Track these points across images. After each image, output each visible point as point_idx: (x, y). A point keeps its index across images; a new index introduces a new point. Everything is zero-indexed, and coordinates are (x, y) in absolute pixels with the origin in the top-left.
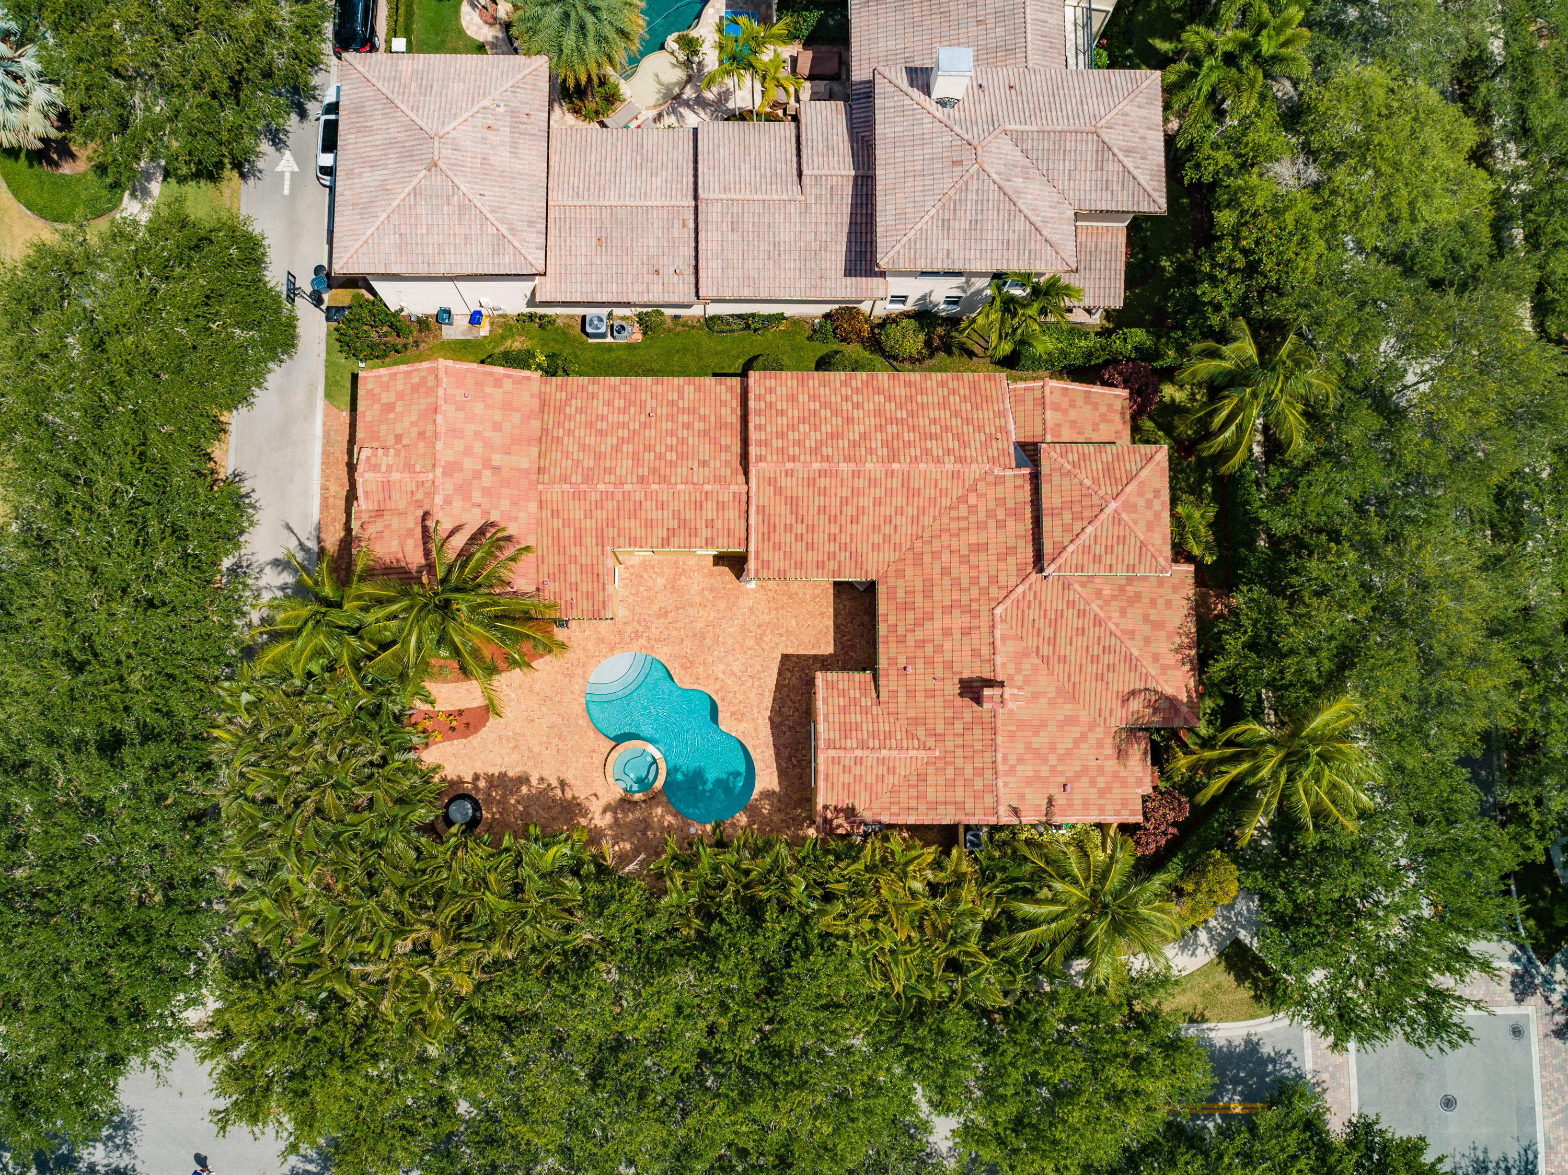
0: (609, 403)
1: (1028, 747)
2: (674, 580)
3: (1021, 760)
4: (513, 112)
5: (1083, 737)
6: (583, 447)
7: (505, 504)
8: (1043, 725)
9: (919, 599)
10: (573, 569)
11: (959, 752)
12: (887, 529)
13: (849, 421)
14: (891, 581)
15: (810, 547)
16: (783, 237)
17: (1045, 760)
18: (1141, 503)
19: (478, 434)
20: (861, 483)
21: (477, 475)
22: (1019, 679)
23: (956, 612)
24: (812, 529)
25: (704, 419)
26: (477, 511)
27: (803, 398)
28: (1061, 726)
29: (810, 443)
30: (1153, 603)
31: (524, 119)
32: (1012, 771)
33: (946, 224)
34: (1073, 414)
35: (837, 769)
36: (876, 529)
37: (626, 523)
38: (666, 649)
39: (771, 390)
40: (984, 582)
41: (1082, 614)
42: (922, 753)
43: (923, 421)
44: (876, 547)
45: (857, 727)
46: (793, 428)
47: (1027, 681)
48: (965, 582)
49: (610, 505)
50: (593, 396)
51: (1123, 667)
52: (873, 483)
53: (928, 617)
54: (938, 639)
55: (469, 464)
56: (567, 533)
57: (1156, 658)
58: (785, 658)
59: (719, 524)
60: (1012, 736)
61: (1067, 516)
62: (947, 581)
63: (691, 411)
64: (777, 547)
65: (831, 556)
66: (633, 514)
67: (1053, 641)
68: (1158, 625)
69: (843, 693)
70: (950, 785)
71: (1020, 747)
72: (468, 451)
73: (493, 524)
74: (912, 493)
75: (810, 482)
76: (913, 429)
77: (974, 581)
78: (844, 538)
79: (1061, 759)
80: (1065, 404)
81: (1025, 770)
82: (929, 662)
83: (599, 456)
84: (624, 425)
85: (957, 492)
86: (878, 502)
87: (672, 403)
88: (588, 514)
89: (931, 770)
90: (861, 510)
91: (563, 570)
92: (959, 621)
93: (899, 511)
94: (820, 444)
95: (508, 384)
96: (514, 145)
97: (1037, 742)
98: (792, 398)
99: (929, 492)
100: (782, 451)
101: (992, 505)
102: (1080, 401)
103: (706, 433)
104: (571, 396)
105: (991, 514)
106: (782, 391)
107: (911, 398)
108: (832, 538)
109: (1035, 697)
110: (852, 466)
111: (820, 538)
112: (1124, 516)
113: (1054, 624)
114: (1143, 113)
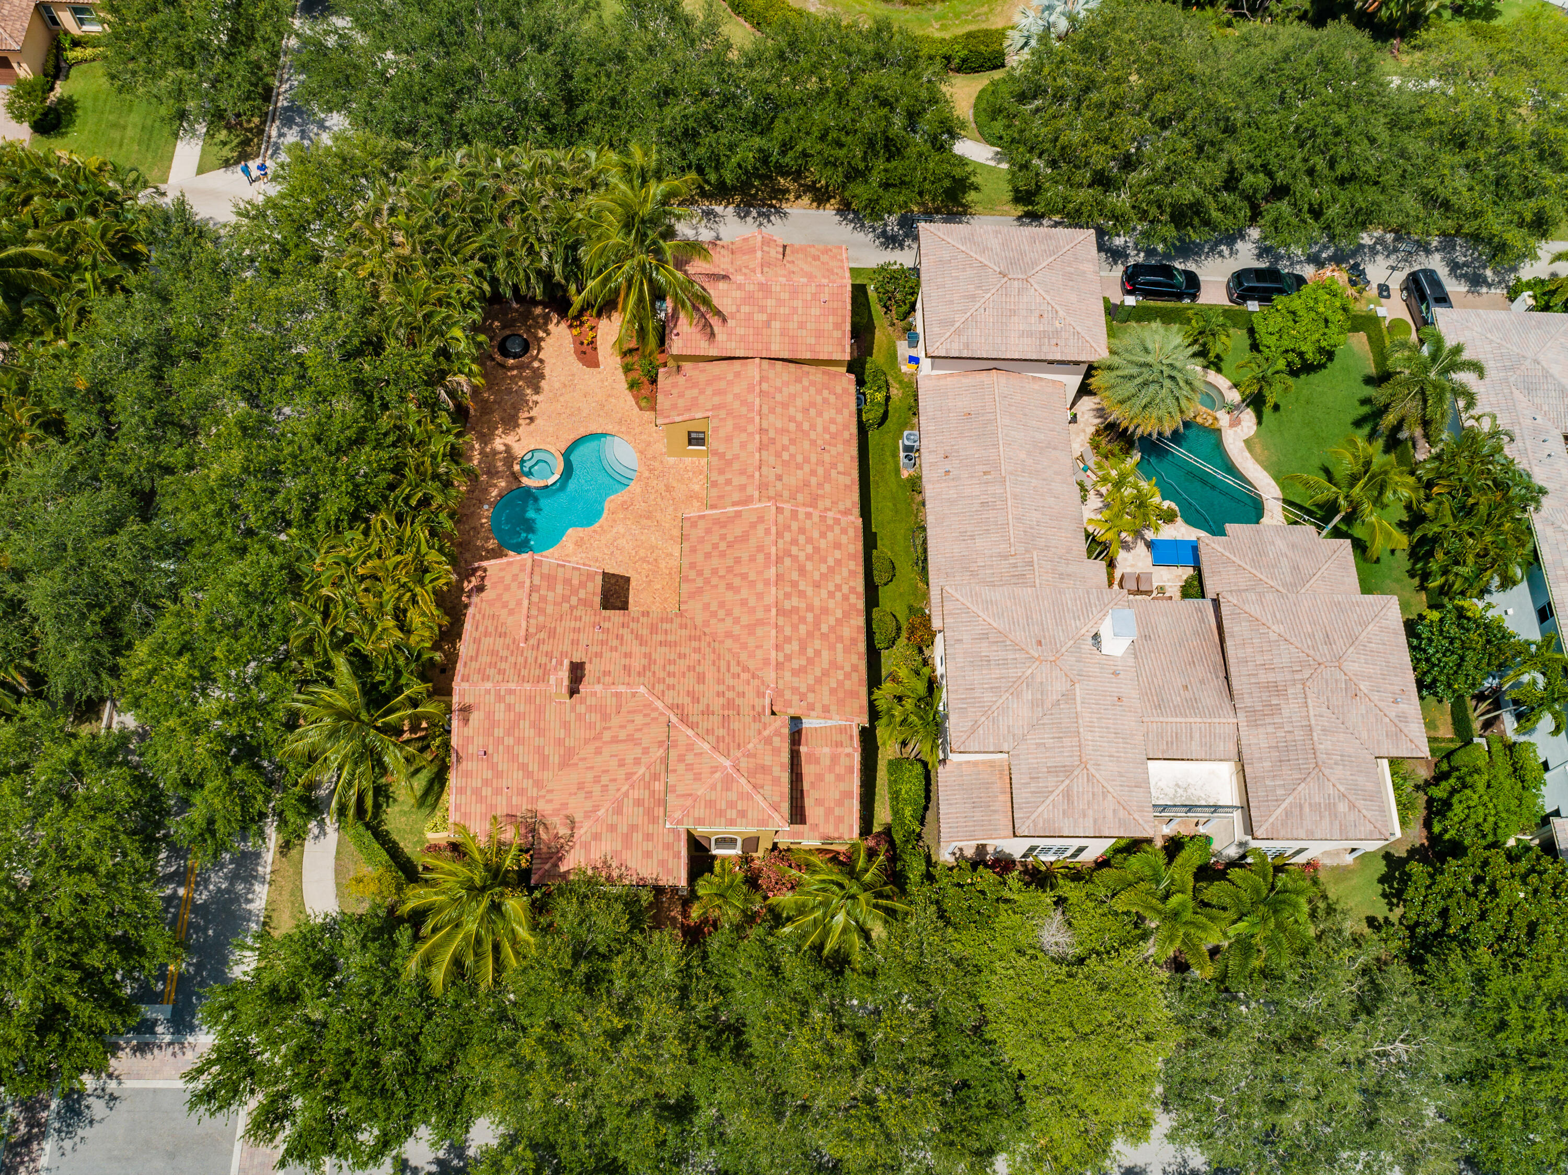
0: (833, 421)
1: (521, 716)
3: (509, 707)
4: (1057, 332)
5: (529, 774)
6: (793, 397)
7: (741, 331)
8: (540, 732)
9: (660, 637)
10: (695, 392)
11: (520, 660)
12: (721, 614)
13: (817, 585)
15: (708, 556)
17: (509, 733)
18: (732, 796)
19: (795, 310)
20: (760, 587)
21: (762, 309)
22: (581, 709)
23: (645, 662)
24: (723, 555)
25: (820, 485)
26: (734, 309)
27: (838, 554)
28: (539, 750)
29: (794, 550)
30: (648, 837)
31: (1054, 341)
32: (500, 698)
34: (829, 778)
35: (515, 569)
36: (722, 605)
37: (730, 424)
38: (639, 490)
39: (844, 531)
40: (670, 681)
41: (637, 762)
42: (523, 633)
43: (817, 644)
44: (706, 606)
45: (551, 588)
46: (809, 540)
47: (580, 717)
48: (671, 668)
49: (744, 410)
50: (839, 411)
51: (588, 805)
52: (760, 596)
53: (642, 642)
54: (624, 649)
55: (770, 303)
56: (723, 384)
57: (596, 837)
58: (627, 580)
59: (728, 488)
60: (530, 699)
61: (721, 732)
62: (673, 656)
63: (827, 478)
64: (708, 531)
65: (700, 573)
66: (737, 427)
67: (615, 740)
68: (627, 840)
69: (582, 585)
70: (494, 653)
71: (520, 707)
72: (780, 302)
73: (724, 320)
74: (751, 629)
75: (760, 549)
76: (810, 634)
77: (671, 675)
78: (715, 581)
79: (509, 749)
80: (838, 770)
81: (500, 713)
82: (603, 643)
83: (785, 406)
84: (813, 427)
85: (752, 664)
86: (744, 603)
87: (834, 465)
88: (736, 396)
89: (508, 640)
90: (737, 590)
91: (695, 385)
92: (637, 663)
93: (737, 621)
94: (795, 558)
95: (837, 334)
96: (1030, 334)
97: (525, 724)
98: (837, 546)
99: (752, 642)
100: (788, 528)
101: (740, 689)
102: (842, 786)
103: (807, 484)
104: (838, 397)
105: (731, 688)
106: (844, 539)
107: (840, 639)
108: (715, 571)
109: (566, 725)
110: (773, 578)
111: (715, 562)
112: (718, 775)
113: (630, 739)
114: (1110, 814)
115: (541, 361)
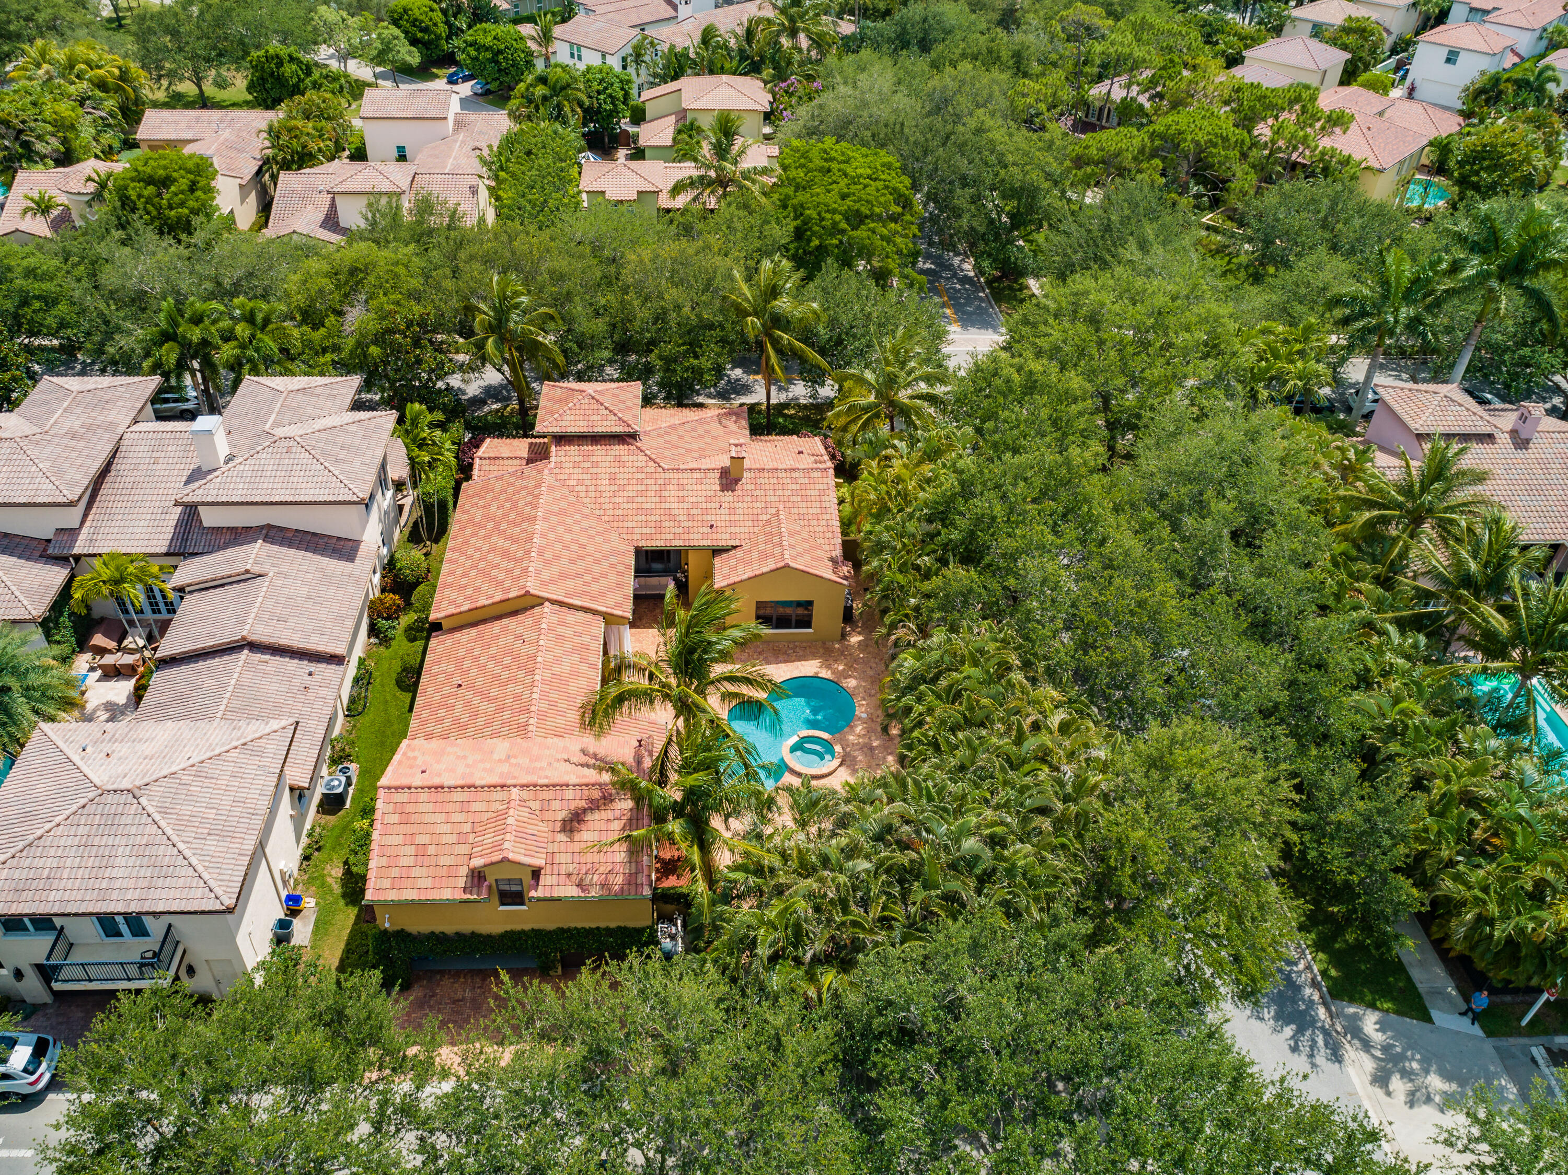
3: (782, 463)
4: (96, 742)
5: (759, 450)
9: (653, 518)
11: (780, 493)
12: (592, 532)
13: (492, 550)
14: (635, 537)
15: (604, 576)
17: (780, 458)
19: (469, 766)
20: (551, 536)
21: (516, 765)
23: (665, 494)
24: (588, 571)
25: (470, 651)
26: (556, 764)
27: (464, 582)
29: (511, 565)
31: (107, 735)
32: (791, 465)
35: (800, 560)
36: (591, 537)
39: (452, 602)
40: (641, 475)
41: (667, 433)
43: (499, 513)
44: (607, 541)
45: (763, 552)
46: (493, 579)
48: (641, 488)
51: (707, 427)
52: (552, 530)
54: (686, 505)
59: (579, 629)
60: (764, 465)
61: (595, 418)
62: (639, 500)
63: (460, 661)
65: (613, 566)
66: (564, 682)
67: (688, 450)
70: (805, 498)
71: (772, 464)
74: (563, 513)
75: (547, 562)
77: (640, 482)
78: (598, 556)
79: (778, 454)
81: (790, 462)
82: (706, 511)
83: (500, 710)
84: (467, 703)
85: (565, 492)
86: (569, 531)
87: (450, 676)
88: (561, 714)
89: (795, 511)
90: (575, 541)
92: (672, 492)
93: (577, 522)
94: (512, 559)
95: (414, 754)
97: (766, 460)
98: (463, 588)
100: (516, 579)
101: (578, 471)
105: (585, 471)
106: (454, 595)
107: (475, 525)
108: (597, 562)
110: (537, 536)
111: (596, 569)
113: (675, 447)
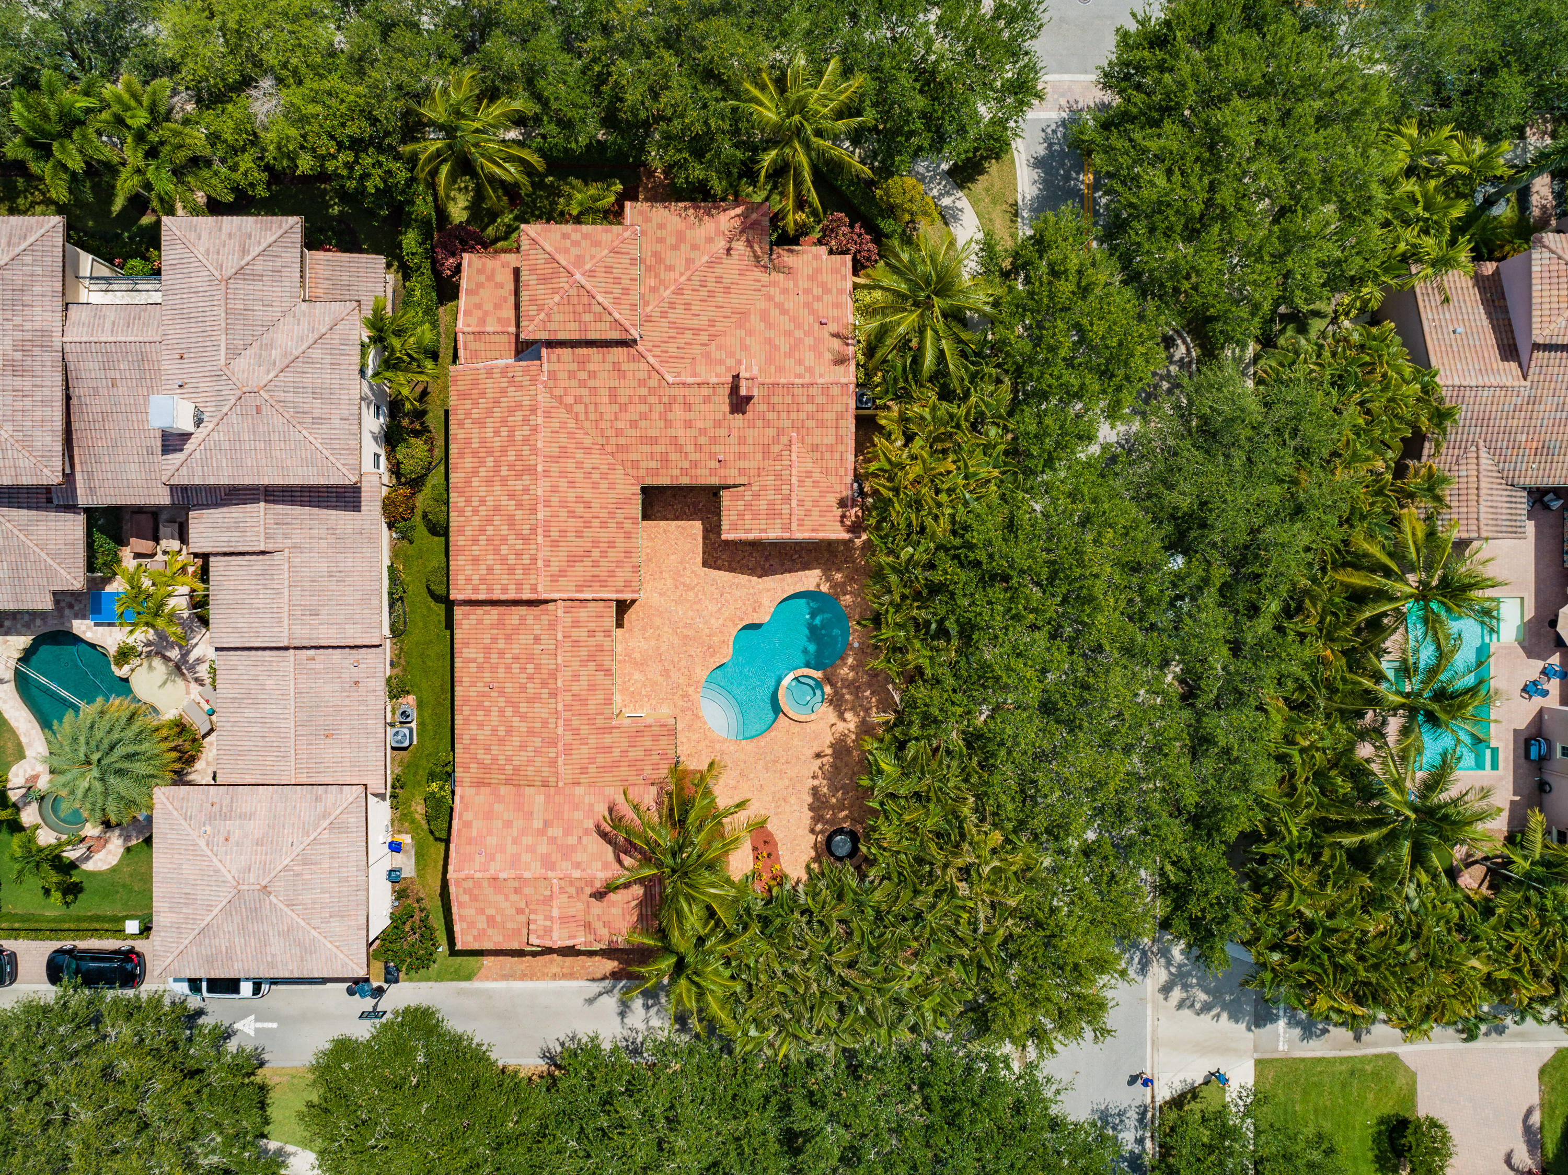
0: (481, 725)
1: (788, 355)
2: (636, 663)
3: (800, 362)
4: (211, 818)
5: (779, 306)
6: (523, 747)
7: (578, 815)
8: (769, 341)
9: (658, 449)
10: (633, 754)
11: (794, 415)
12: (596, 476)
13: (497, 509)
14: (642, 472)
15: (612, 544)
16: (323, 567)
17: (800, 340)
18: (575, 251)
19: (515, 841)
20: (555, 500)
21: (552, 840)
22: (730, 362)
23: (671, 416)
24: (596, 543)
25: (494, 639)
26: (585, 839)
27: (476, 551)
28: (769, 325)
29: (519, 544)
30: (661, 240)
31: (216, 808)
32: (810, 370)
33: (317, 421)
34: (488, 306)
35: (808, 522)
36: (595, 485)
37: (592, 708)
38: (698, 670)
39: (468, 580)
40: (643, 391)
41: (672, 305)
42: (794, 448)
43: (497, 443)
44: (612, 486)
45: (771, 504)
46: (504, 560)
47: (731, 355)
48: (644, 408)
49: (576, 722)
50: (474, 739)
51: (718, 270)
52: (554, 489)
53: (674, 441)
54: (693, 432)
55: (543, 848)
56: (601, 760)
57: (709, 240)
59: (592, 626)
60: (780, 369)
61: (587, 317)
62: (643, 424)
63: (487, 650)
64: (612, 573)
65: (620, 526)
66: (584, 702)
67: (696, 331)
68: (681, 237)
69: (741, 515)
70: (821, 424)
71: (789, 363)
72: (531, 849)
73: (598, 827)
74: (564, 453)
75: (555, 544)
76: (504, 451)
77: (643, 400)
78: (604, 514)
79: (799, 326)
80: (479, 313)
81: (809, 358)
82: (714, 440)
83: (531, 733)
84: (501, 711)
85: (563, 415)
86: (572, 484)
87: (480, 668)
88: (584, 741)
89: (808, 440)
90: (579, 499)
91: (632, 763)
92: (678, 413)
93: (579, 465)
94: (519, 536)
95: (468, 816)
96: (242, 816)
97: (784, 347)
98: (476, 560)
99: (563, 438)
100: (526, 570)
101: (574, 383)
102: (476, 299)
103: (508, 638)
104: (475, 759)
105: (582, 383)
106: (469, 570)
107: (475, 453)
108: (604, 525)
109: (745, 348)
110: (540, 507)
111: (604, 536)
112: (588, 267)
113: (681, 330)
114: (205, 236)
115: (812, 831)
